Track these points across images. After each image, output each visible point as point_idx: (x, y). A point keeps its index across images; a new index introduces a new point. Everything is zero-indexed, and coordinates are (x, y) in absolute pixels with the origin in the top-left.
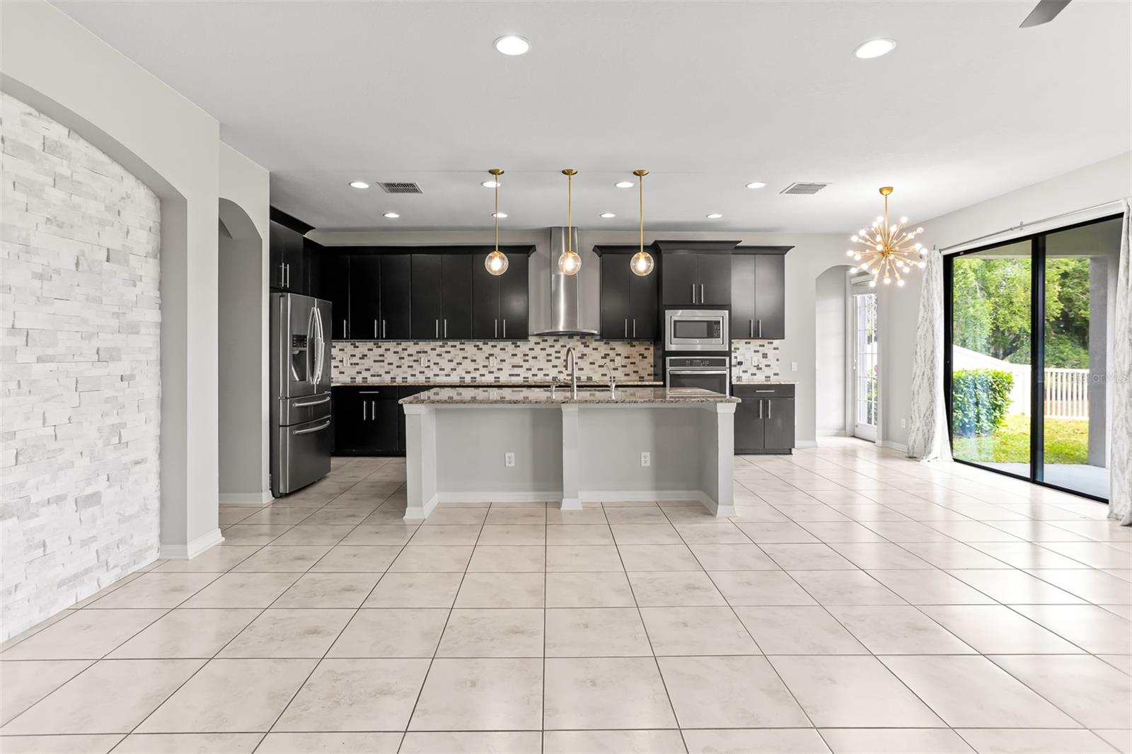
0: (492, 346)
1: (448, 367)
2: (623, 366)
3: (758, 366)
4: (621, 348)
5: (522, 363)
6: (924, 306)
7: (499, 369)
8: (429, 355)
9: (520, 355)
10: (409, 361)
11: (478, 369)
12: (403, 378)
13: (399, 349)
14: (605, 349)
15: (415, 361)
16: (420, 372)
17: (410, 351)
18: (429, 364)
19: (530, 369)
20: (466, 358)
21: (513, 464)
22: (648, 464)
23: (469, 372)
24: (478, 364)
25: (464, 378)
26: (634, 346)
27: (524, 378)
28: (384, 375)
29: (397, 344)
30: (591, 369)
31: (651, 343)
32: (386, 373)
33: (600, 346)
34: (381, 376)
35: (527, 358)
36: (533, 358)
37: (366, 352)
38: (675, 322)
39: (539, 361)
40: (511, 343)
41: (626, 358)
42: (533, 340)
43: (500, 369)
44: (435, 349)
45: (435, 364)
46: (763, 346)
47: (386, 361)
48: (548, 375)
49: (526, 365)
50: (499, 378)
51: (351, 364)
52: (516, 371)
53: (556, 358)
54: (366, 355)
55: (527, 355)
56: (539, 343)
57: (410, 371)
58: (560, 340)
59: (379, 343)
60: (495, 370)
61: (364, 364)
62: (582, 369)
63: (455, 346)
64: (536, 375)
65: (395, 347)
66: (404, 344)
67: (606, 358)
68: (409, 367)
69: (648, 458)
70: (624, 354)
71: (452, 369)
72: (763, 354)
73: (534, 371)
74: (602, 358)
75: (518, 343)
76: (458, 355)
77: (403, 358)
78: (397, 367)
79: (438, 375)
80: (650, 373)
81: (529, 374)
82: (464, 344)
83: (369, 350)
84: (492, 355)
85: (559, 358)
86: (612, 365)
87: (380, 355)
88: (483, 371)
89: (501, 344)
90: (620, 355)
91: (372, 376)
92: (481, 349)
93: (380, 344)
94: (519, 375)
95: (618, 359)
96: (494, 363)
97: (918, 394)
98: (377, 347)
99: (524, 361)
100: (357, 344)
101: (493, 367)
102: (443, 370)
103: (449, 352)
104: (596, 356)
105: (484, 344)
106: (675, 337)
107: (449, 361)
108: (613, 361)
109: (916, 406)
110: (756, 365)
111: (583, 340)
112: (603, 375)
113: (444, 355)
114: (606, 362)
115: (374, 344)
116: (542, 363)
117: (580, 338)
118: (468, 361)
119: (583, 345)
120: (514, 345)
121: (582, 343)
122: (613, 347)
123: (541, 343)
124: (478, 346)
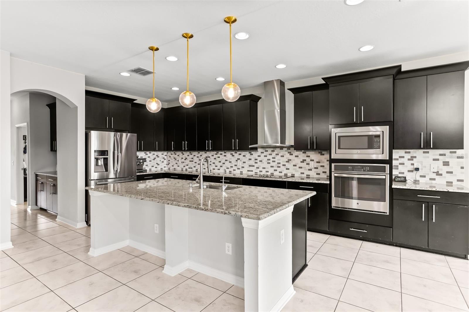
0: (239, 154)
1: (219, 165)
2: (315, 168)
3: (438, 172)
4: (314, 156)
5: (254, 164)
8: (211, 159)
9: (253, 159)
11: (232, 167)
13: (199, 155)
14: (303, 156)
18: (211, 163)
19: (258, 168)
20: (227, 160)
23: (228, 168)
24: (232, 164)
25: (226, 171)
26: (324, 155)
27: (255, 173)
30: (294, 169)
32: (194, 167)
33: (300, 154)
34: (192, 168)
35: (256, 161)
36: (260, 161)
37: (187, 157)
38: (339, 137)
39: (263, 163)
40: (248, 152)
41: (317, 162)
42: (260, 150)
43: (243, 167)
44: (213, 156)
45: (213, 163)
47: (194, 162)
48: (268, 172)
49: (256, 165)
50: (242, 172)
52: (251, 168)
55: (257, 159)
56: (263, 153)
58: (275, 151)
59: (192, 152)
60: (240, 168)
61: (186, 162)
62: (288, 169)
63: (222, 154)
64: (262, 171)
65: (197, 154)
66: (201, 153)
67: (304, 162)
70: (316, 160)
71: (221, 166)
72: (444, 162)
73: (261, 169)
74: (301, 162)
75: (252, 153)
76: (223, 159)
77: (200, 160)
78: (198, 164)
79: (215, 169)
81: (258, 171)
82: (226, 153)
84: (239, 159)
85: (274, 161)
86: (308, 167)
87: (192, 158)
88: (235, 168)
89: (243, 153)
90: (313, 160)
91: (189, 168)
92: (234, 156)
94: (252, 171)
95: (311, 163)
96: (240, 164)
101: (239, 166)
102: (217, 166)
103: (219, 157)
104: (297, 161)
105: (235, 153)
106: (339, 148)
107: (219, 162)
108: (308, 164)
111: (289, 150)
112: (302, 173)
113: (217, 158)
114: (304, 165)
115: (190, 153)
116: (265, 165)
117: (287, 149)
118: (228, 162)
119: (289, 154)
120: (250, 154)
121: (288, 153)
122: (309, 155)
123: (264, 152)
124: (232, 154)
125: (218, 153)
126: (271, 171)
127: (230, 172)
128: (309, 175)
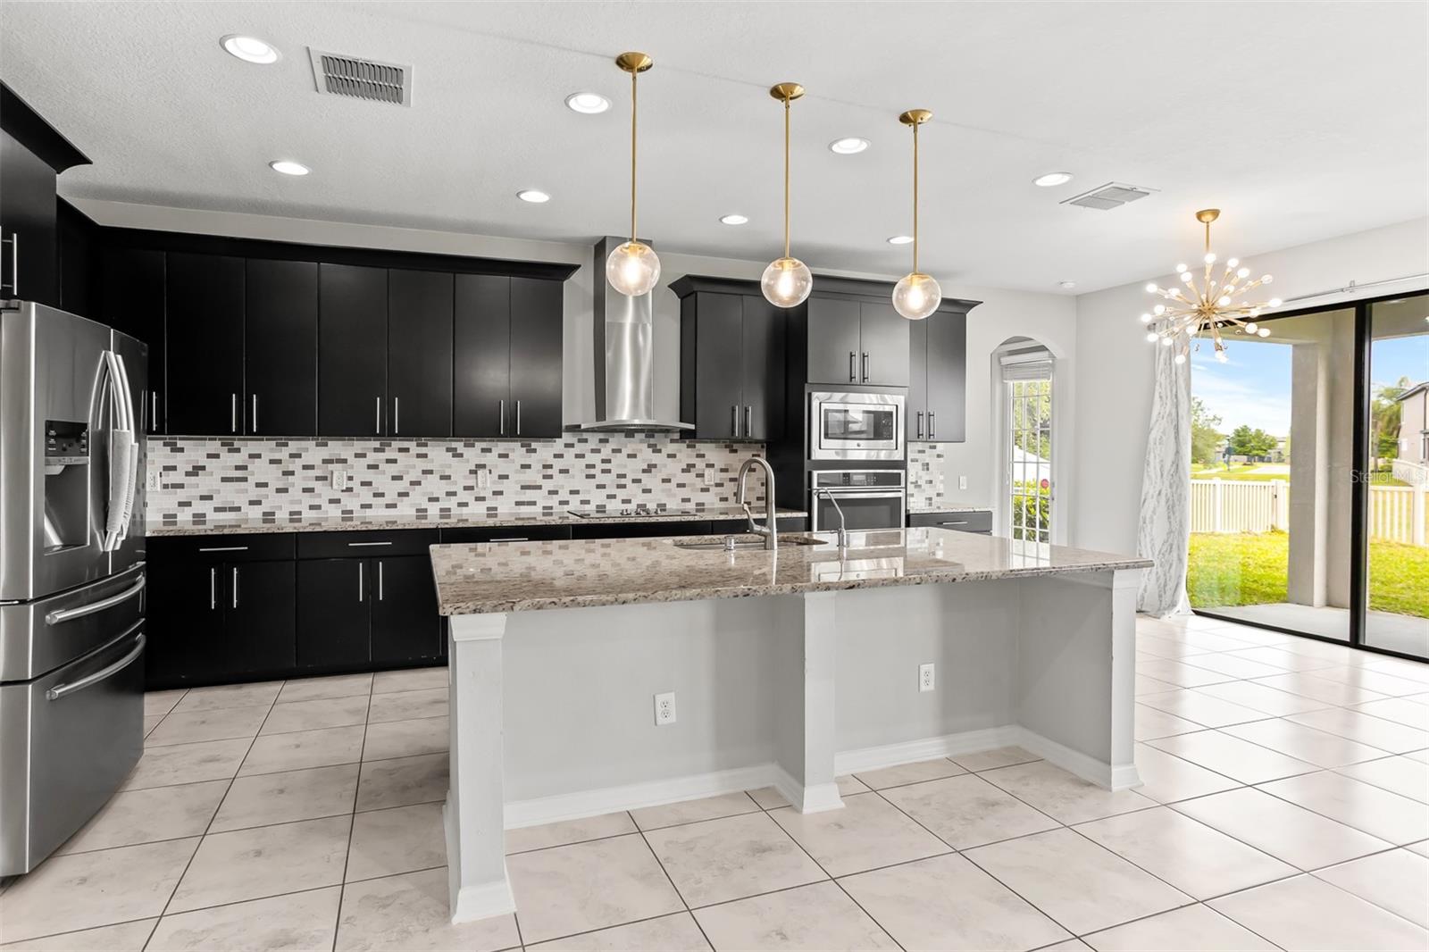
0: (484, 450)
1: (392, 489)
2: (718, 485)
3: (917, 482)
4: (714, 454)
5: (540, 481)
7: (495, 493)
8: (352, 467)
9: (537, 466)
10: (305, 479)
11: (454, 494)
12: (291, 513)
13: (283, 454)
14: (689, 456)
15: (318, 478)
16: (331, 501)
17: (307, 458)
18: (350, 484)
19: (556, 492)
20: (431, 472)
21: (672, 719)
22: (931, 687)
23: (437, 499)
24: (455, 483)
25: (426, 510)
26: (735, 451)
27: (544, 508)
28: (245, 508)
29: (277, 445)
30: (663, 491)
31: (763, 447)
32: (252, 503)
33: (680, 451)
34: (238, 509)
35: (549, 472)
36: (561, 471)
37: (203, 461)
38: (827, 411)
39: (573, 477)
40: (519, 444)
41: (722, 470)
42: (563, 438)
43: (498, 493)
44: (364, 456)
45: (363, 484)
46: (923, 452)
47: (252, 480)
48: (588, 502)
49: (548, 485)
50: (496, 509)
51: (166, 486)
52: (529, 495)
53: (604, 471)
54: (203, 468)
55: (550, 467)
56: (572, 445)
57: (308, 500)
58: (610, 440)
59: (235, 443)
60: (488, 494)
61: (197, 486)
62: (649, 491)
63: (407, 450)
64: (566, 503)
65: (272, 450)
66: (294, 446)
67: (689, 472)
68: (305, 490)
69: (932, 676)
70: (718, 465)
71: (401, 495)
73: (564, 495)
74: (683, 471)
75: (534, 445)
76: (414, 467)
77: (292, 473)
78: (279, 491)
79: (369, 506)
80: (760, 496)
81: (553, 501)
82: (426, 445)
83: (210, 456)
84: (483, 466)
85: (609, 471)
86: (699, 483)
87: (238, 468)
88: (464, 496)
89: (501, 447)
90: (712, 466)
91: (217, 510)
92: (461, 455)
93: (237, 444)
94: (534, 503)
95: (708, 472)
96: (486, 482)
97: (1152, 522)
98: (230, 451)
99: (545, 477)
100: (180, 444)
101: (484, 489)
102: (382, 495)
103: (395, 461)
104: (673, 468)
105: (465, 446)
106: (827, 436)
107: (394, 478)
108: (701, 475)
110: (914, 481)
111: (651, 439)
112: (684, 500)
113: (383, 466)
114: (689, 478)
115: (223, 445)
116: (578, 481)
117: (646, 437)
118: (434, 478)
119: (651, 450)
120: (525, 449)
121: (649, 446)
122: (702, 453)
123: (577, 444)
124: (455, 449)
125: (390, 445)
126: (598, 498)
127: (445, 512)
128: (703, 504)
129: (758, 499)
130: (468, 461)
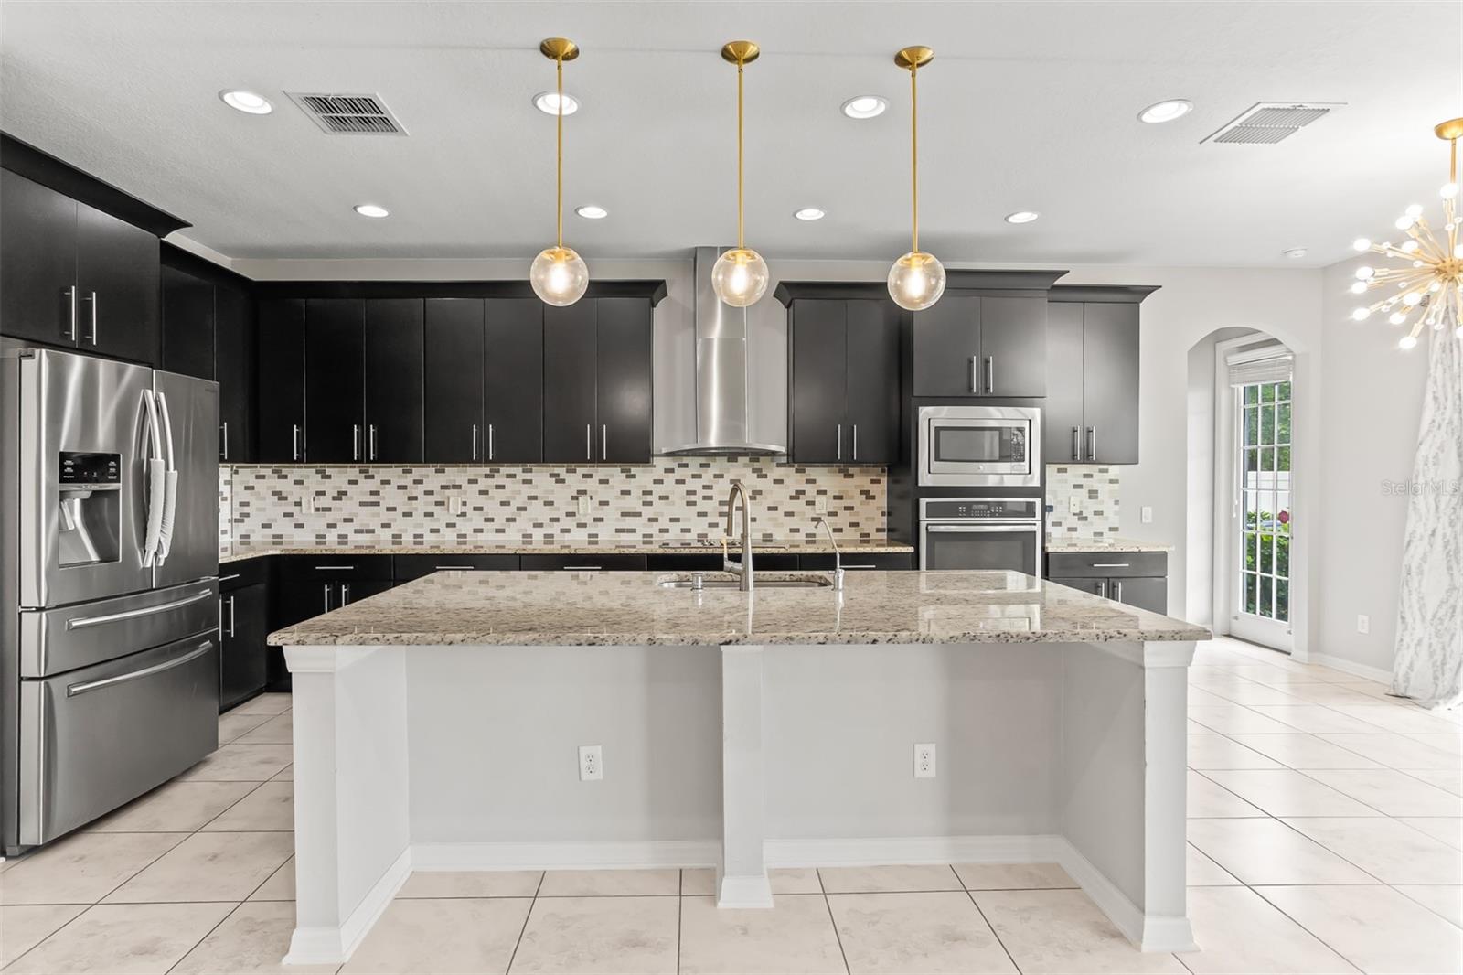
0: (585, 476)
1: (501, 515)
2: (830, 514)
3: (1081, 513)
4: (826, 478)
5: (640, 508)
6: (1436, 399)
7: (596, 520)
8: (465, 493)
9: (636, 493)
10: (427, 504)
11: (557, 520)
12: (416, 536)
13: (408, 480)
14: (797, 482)
15: (438, 504)
16: (449, 525)
17: (427, 486)
18: (464, 509)
19: (656, 520)
20: (535, 498)
21: (598, 775)
22: (932, 772)
23: (541, 525)
24: (558, 509)
25: (530, 536)
26: (851, 476)
27: (644, 536)
28: (379, 530)
29: (404, 472)
30: (770, 519)
31: (883, 471)
32: (384, 526)
33: (788, 476)
34: (372, 531)
35: (649, 498)
36: (662, 498)
37: (345, 487)
38: (938, 429)
39: (673, 503)
40: (619, 469)
41: (836, 498)
42: (660, 463)
43: (598, 520)
44: (475, 482)
45: (476, 509)
46: (1090, 476)
47: (384, 505)
48: (689, 531)
49: (648, 512)
50: (596, 536)
51: (318, 509)
52: (629, 522)
53: (705, 498)
54: (345, 493)
55: (650, 493)
56: (672, 471)
57: (429, 523)
58: (712, 464)
59: (371, 470)
60: (589, 521)
61: (341, 509)
63: (513, 476)
64: (667, 531)
65: (399, 477)
66: (418, 472)
67: (798, 499)
68: (427, 514)
69: (932, 760)
70: (831, 493)
71: (508, 520)
72: (1090, 492)
73: (664, 523)
74: (792, 498)
75: (634, 471)
77: (415, 498)
78: (405, 514)
79: (480, 531)
80: (880, 526)
81: (653, 529)
82: (531, 471)
83: (351, 482)
84: (584, 492)
85: (710, 498)
86: (810, 513)
87: (372, 493)
88: (566, 522)
89: (601, 472)
90: (824, 492)
91: (357, 531)
92: (563, 481)
93: (372, 471)
94: (634, 531)
95: (820, 500)
96: (586, 508)
97: (1421, 573)
98: (366, 477)
99: (645, 504)
100: (328, 471)
101: (585, 515)
102: (491, 520)
103: (502, 487)
104: (780, 495)
105: (567, 472)
106: (938, 459)
107: (503, 504)
108: (811, 503)
109: (1414, 597)
110: (1078, 512)
111: (755, 463)
112: (793, 530)
113: (493, 492)
114: (799, 506)
115: (361, 472)
116: (678, 508)
117: (750, 461)
118: (538, 504)
119: (756, 475)
120: (624, 474)
121: (754, 471)
122: (812, 478)
123: (677, 469)
124: (558, 475)
125: (498, 471)
126: (699, 526)
127: (549, 538)
128: (814, 535)
129: (879, 530)
130: (569, 487)
